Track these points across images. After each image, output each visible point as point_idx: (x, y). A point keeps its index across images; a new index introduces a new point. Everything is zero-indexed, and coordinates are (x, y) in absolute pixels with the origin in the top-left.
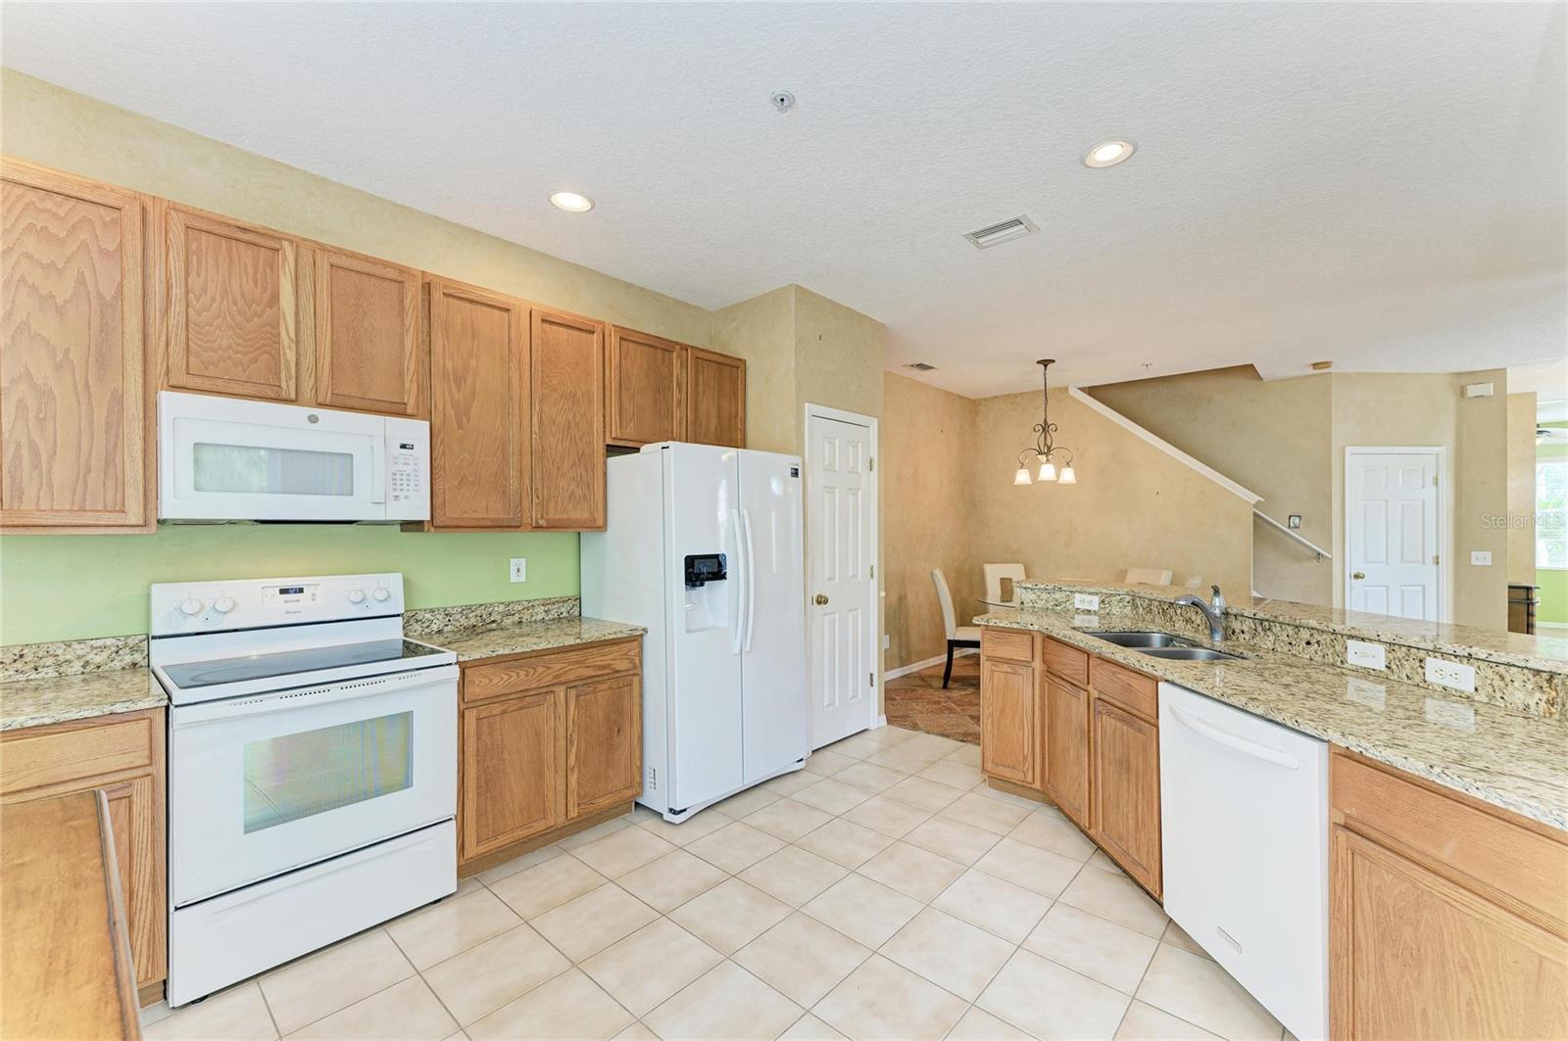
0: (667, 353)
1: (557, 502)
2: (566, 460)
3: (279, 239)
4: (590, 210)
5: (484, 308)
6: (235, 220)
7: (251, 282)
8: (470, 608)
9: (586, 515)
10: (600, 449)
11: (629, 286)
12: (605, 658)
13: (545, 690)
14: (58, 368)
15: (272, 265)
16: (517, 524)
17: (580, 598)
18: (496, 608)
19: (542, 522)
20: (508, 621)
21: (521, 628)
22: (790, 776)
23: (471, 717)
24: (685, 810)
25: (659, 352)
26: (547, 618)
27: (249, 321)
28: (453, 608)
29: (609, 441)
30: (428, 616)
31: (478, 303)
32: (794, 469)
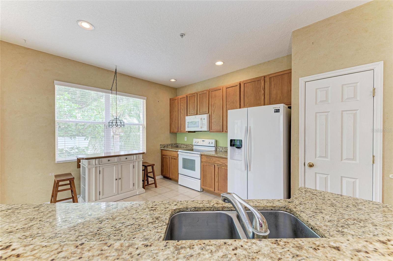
3: (195, 94)
7: (193, 100)
8: (226, 147)
12: (223, 161)
13: (213, 164)
14: (183, 116)
15: (195, 97)
16: (222, 131)
19: (226, 131)
25: (257, 82)
27: (193, 105)
28: (223, 147)
30: (220, 148)
31: (216, 90)
32: (276, 110)
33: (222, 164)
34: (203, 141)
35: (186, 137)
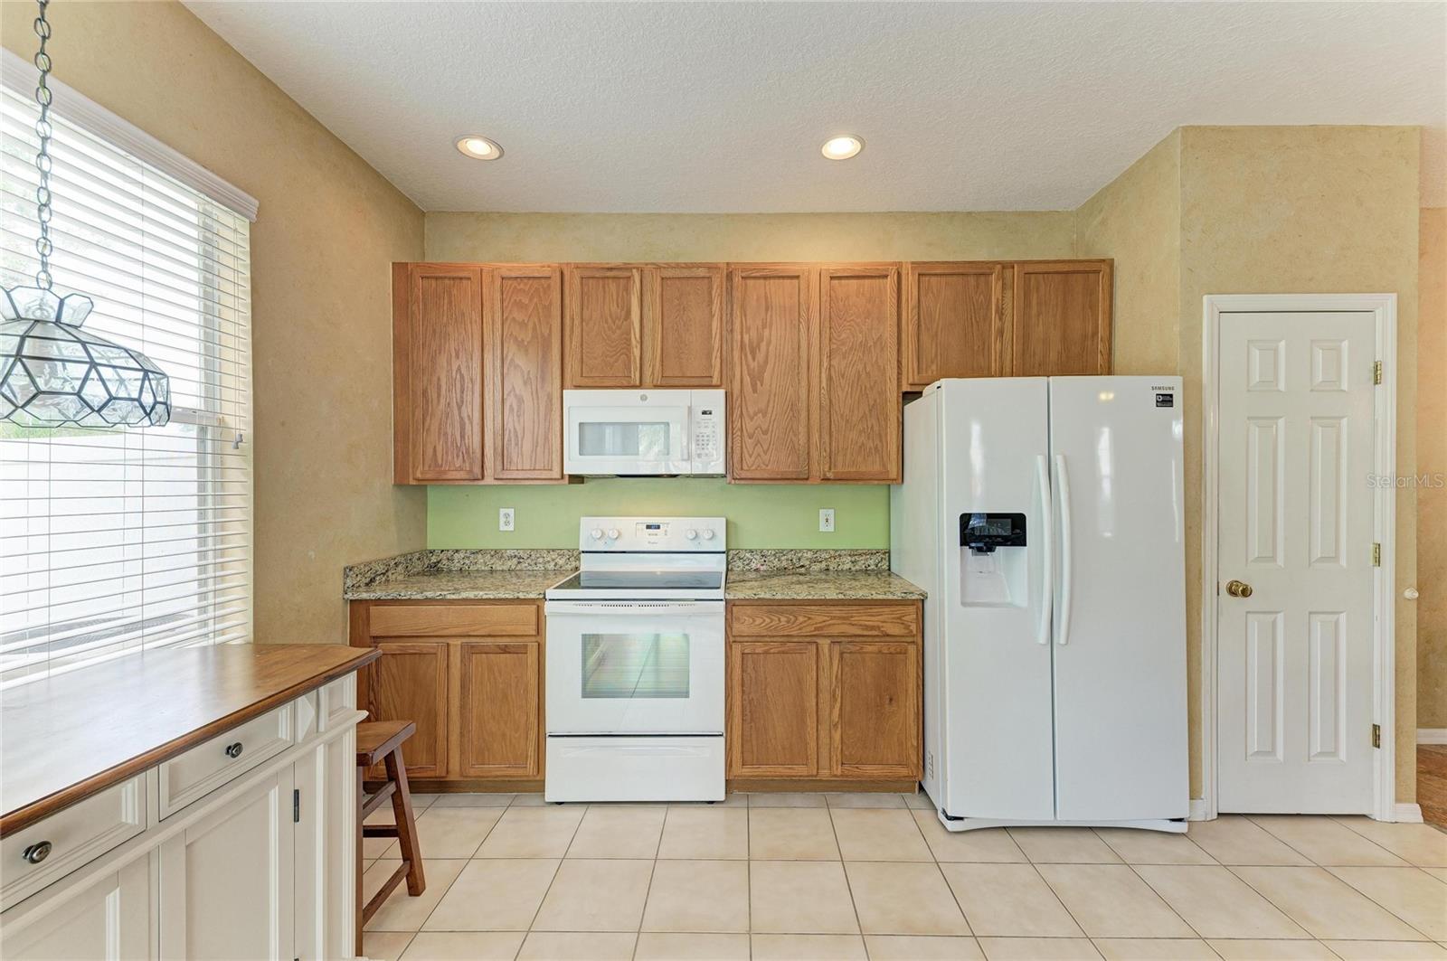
0: (982, 278)
1: (845, 455)
2: (856, 412)
3: (631, 269)
4: (862, 150)
5: (777, 281)
6: (608, 263)
7: (615, 305)
8: (782, 551)
9: (877, 468)
10: (893, 396)
11: (952, 216)
12: (873, 618)
13: (808, 639)
14: (525, 383)
15: (627, 290)
16: (806, 477)
17: (889, 552)
18: (805, 555)
19: (830, 475)
20: (816, 567)
21: (827, 575)
22: (1157, 836)
23: (737, 649)
24: (961, 819)
25: (972, 280)
26: (853, 569)
27: (614, 332)
28: (768, 551)
29: (906, 388)
30: (748, 555)
31: (770, 278)
32: (1162, 395)
33: (865, 633)
34: (649, 527)
35: (511, 512)
